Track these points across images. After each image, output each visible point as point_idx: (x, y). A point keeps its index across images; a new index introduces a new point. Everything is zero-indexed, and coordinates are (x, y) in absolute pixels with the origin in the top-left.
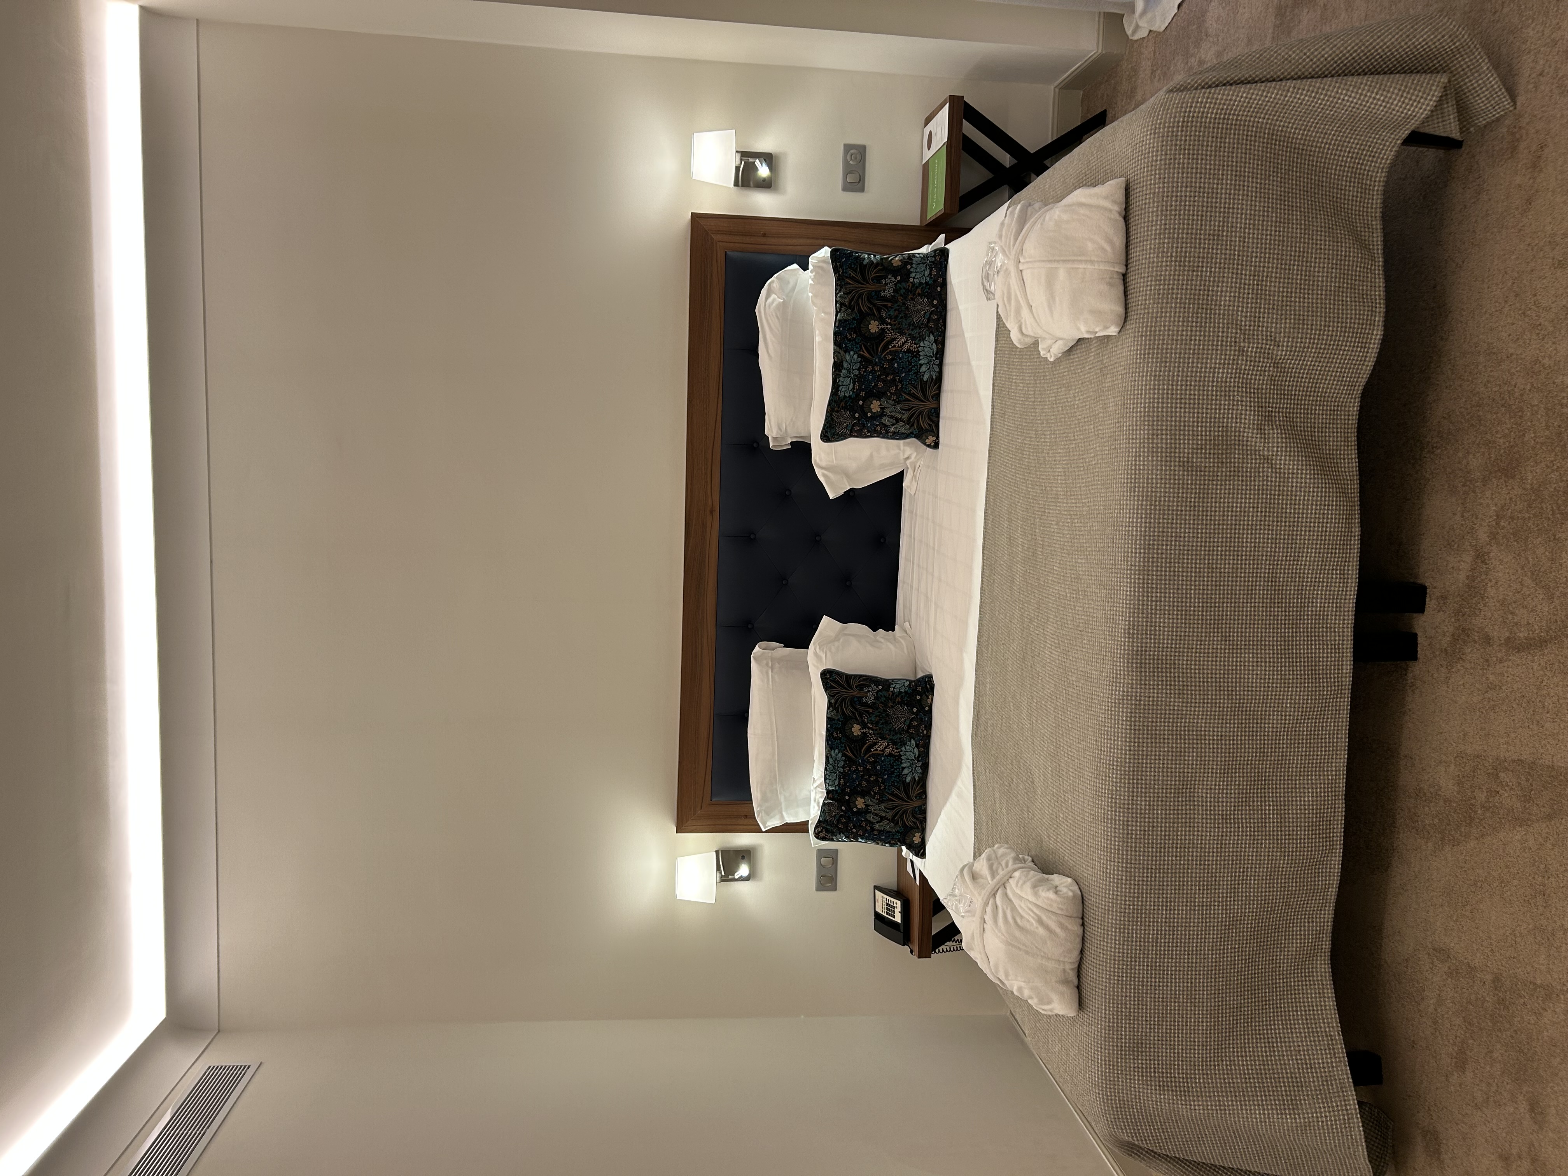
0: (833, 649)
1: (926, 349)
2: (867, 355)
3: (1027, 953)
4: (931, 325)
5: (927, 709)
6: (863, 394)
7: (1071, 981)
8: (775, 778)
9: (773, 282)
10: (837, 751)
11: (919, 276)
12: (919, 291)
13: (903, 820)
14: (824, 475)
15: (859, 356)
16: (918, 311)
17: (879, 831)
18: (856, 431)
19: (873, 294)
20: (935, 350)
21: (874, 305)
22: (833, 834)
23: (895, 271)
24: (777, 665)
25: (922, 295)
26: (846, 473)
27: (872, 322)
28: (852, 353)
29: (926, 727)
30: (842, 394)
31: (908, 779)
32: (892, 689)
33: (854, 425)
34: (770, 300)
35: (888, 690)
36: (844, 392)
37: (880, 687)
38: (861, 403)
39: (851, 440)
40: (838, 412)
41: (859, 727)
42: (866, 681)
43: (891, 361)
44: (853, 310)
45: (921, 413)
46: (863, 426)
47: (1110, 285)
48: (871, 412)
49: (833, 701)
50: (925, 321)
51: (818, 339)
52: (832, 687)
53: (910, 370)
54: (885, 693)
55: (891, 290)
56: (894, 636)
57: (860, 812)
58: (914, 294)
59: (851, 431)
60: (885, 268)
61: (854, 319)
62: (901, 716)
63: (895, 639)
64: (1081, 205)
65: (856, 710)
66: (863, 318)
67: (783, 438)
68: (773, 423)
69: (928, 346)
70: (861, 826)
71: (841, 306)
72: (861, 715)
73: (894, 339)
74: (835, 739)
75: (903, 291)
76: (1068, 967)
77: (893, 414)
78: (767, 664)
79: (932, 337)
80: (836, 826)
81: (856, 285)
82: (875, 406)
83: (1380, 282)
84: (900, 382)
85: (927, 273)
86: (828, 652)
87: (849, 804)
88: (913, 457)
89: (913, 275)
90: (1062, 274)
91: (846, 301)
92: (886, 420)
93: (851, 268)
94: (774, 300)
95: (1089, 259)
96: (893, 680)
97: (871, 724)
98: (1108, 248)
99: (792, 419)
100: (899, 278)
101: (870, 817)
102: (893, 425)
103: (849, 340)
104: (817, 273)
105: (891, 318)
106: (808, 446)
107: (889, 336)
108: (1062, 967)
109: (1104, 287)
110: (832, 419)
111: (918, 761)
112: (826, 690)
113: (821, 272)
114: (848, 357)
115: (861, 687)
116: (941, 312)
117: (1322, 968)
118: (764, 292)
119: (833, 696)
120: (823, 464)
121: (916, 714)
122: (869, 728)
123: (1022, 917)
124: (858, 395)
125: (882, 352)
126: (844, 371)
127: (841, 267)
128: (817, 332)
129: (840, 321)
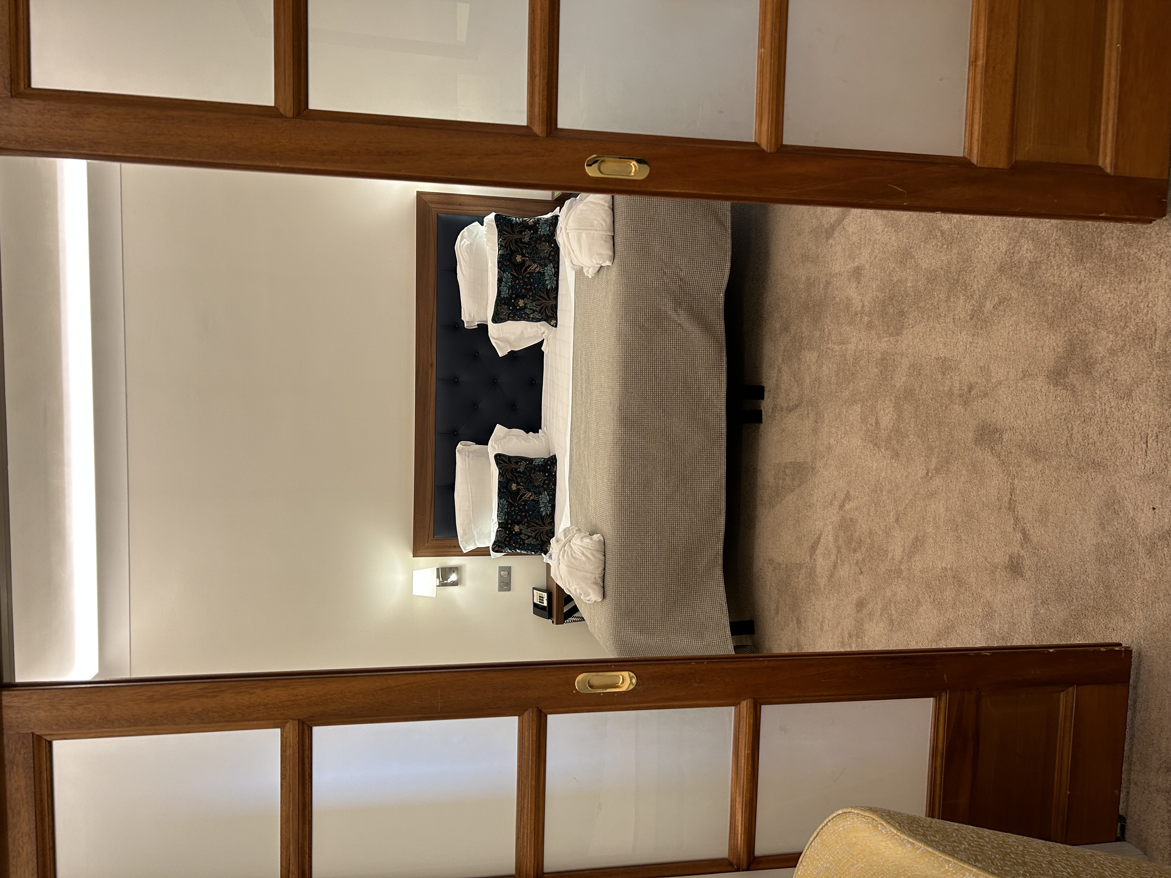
0: (503, 443)
1: (548, 271)
2: (515, 274)
3: (577, 570)
4: (551, 258)
5: (553, 474)
6: (514, 296)
7: (599, 584)
8: (470, 521)
9: (464, 232)
10: (503, 500)
11: (543, 231)
12: (543, 239)
13: (541, 537)
14: (496, 343)
15: (511, 275)
16: (544, 250)
17: (528, 544)
18: (511, 317)
19: (518, 240)
20: (554, 272)
21: (519, 246)
22: (502, 548)
23: (530, 228)
24: (471, 455)
25: (545, 241)
26: (508, 342)
27: (518, 256)
28: (507, 273)
29: (553, 484)
30: (502, 296)
31: (544, 514)
32: (534, 463)
33: (510, 314)
34: (463, 242)
35: (532, 464)
36: (504, 295)
37: (528, 462)
38: (513, 301)
39: (509, 322)
40: (500, 306)
41: (515, 485)
42: (519, 459)
43: (529, 278)
44: (507, 249)
45: (547, 307)
46: (515, 314)
47: (606, 241)
48: (519, 306)
49: (501, 471)
50: (547, 256)
51: (490, 265)
52: (500, 463)
53: (540, 283)
54: (530, 466)
55: (528, 238)
56: (538, 435)
57: (517, 534)
58: (541, 241)
59: (508, 317)
60: (524, 226)
61: (508, 254)
62: (539, 478)
63: (539, 437)
64: (591, 202)
65: (514, 475)
66: (513, 253)
67: (473, 322)
68: (466, 314)
69: (549, 270)
70: (517, 542)
71: (501, 247)
72: (516, 478)
73: (530, 266)
74: (502, 493)
75: (534, 239)
76: (597, 576)
77: (531, 307)
78: (465, 454)
79: (551, 265)
80: (504, 543)
81: (508, 235)
82: (521, 303)
83: (729, 241)
84: (535, 289)
85: (548, 229)
86: (499, 445)
87: (511, 530)
88: (546, 332)
89: (540, 230)
90: (584, 235)
91: (503, 244)
92: (527, 311)
93: (505, 225)
94: (465, 242)
95: (595, 228)
96: (535, 459)
97: (522, 483)
98: (604, 223)
99: (477, 311)
100: (532, 231)
101: (522, 536)
102: (531, 313)
103: (506, 266)
104: (488, 227)
105: (528, 254)
106: (487, 326)
107: (527, 264)
108: (594, 576)
109: (603, 242)
110: (498, 310)
111: (549, 503)
112: (497, 465)
113: (491, 227)
114: (505, 275)
115: (516, 463)
116: (556, 251)
117: (719, 572)
118: (459, 237)
119: (501, 468)
120: (495, 336)
121: (548, 476)
122: (521, 486)
123: (575, 553)
124: (511, 296)
125: (524, 272)
126: (503, 283)
127: (500, 225)
128: (490, 261)
129: (500, 255)
